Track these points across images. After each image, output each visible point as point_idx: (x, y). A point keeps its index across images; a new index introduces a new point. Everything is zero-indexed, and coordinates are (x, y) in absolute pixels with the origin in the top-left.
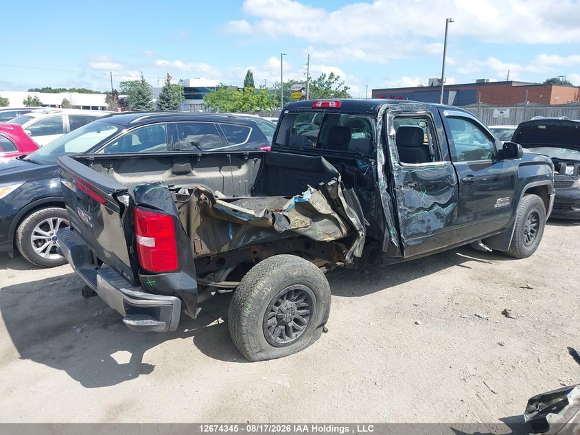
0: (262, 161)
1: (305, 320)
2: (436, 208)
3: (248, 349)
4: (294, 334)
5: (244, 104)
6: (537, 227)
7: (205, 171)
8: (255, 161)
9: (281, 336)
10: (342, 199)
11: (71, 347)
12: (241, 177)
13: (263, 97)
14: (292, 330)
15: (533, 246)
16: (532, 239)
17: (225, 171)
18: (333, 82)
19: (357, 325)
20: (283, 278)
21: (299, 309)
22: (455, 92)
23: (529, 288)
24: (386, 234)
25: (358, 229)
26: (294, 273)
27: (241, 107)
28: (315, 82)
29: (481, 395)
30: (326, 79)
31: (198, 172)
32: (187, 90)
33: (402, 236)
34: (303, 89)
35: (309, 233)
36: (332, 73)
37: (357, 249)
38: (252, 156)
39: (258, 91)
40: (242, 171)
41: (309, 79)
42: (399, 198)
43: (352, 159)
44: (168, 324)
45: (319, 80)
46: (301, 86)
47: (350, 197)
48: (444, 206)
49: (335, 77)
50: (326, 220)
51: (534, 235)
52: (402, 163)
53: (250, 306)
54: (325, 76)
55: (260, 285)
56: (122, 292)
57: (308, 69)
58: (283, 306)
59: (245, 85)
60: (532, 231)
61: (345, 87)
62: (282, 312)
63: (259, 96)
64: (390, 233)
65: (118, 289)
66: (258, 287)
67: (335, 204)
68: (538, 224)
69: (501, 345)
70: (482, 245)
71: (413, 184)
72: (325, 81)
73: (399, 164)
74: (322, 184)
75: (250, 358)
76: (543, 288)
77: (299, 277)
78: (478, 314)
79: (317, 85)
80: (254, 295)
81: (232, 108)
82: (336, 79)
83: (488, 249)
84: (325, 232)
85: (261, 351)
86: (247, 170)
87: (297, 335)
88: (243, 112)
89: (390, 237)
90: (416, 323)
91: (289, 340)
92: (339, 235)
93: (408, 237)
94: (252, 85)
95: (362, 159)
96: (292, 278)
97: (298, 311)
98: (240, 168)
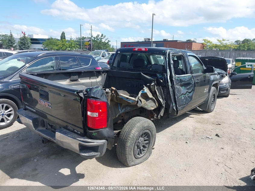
0: (107, 74)
1: (147, 146)
2: (188, 93)
3: (128, 161)
4: (143, 152)
5: (63, 46)
6: (214, 100)
7: (84, 79)
8: (105, 74)
9: (138, 154)
10: (156, 91)
11: (36, 170)
12: (99, 82)
13: (71, 44)
14: (142, 151)
15: (213, 107)
16: (213, 105)
17: (92, 79)
18: (103, 38)
19: (164, 145)
20: (142, 128)
21: (145, 141)
22: (155, 44)
23: (219, 124)
24: (171, 105)
25: (163, 104)
26: (146, 125)
27: (61, 48)
28: (95, 38)
29: (226, 170)
30: (100, 36)
31: (81, 80)
32: (32, 39)
33: (177, 106)
34: (90, 41)
35: (146, 107)
36: (102, 34)
37: (162, 113)
38: (104, 72)
39: (69, 41)
40: (99, 79)
41: (92, 36)
42: (176, 90)
43: (154, 73)
44: (101, 154)
45: (97, 37)
46: (89, 39)
47: (159, 90)
48: (190, 93)
49: (104, 36)
50: (150, 100)
51: (213, 103)
52: (176, 75)
53: (129, 141)
54: (99, 35)
55: (133, 132)
56: (77, 140)
57: (91, 32)
58: (139, 141)
59: (61, 38)
60: (213, 102)
61: (108, 41)
62: (139, 143)
63: (70, 43)
64: (173, 105)
65: (75, 139)
66: (132, 132)
67: (154, 93)
68: (215, 99)
69: (222, 149)
70: (198, 108)
71: (179, 84)
72: (99, 38)
73: (175, 75)
74: (148, 84)
75: (128, 165)
76: (224, 124)
77: (147, 127)
78: (208, 137)
79: (96, 39)
80: (131, 136)
81: (57, 48)
82: (104, 37)
83: (201, 109)
84: (151, 106)
85: (133, 161)
86: (101, 78)
87: (144, 153)
88: (62, 50)
89: (173, 107)
90: (186, 142)
91: (141, 155)
92: (155, 107)
93: (179, 106)
94: (65, 38)
95: (159, 73)
96: (145, 127)
97: (144, 142)
98: (98, 77)
